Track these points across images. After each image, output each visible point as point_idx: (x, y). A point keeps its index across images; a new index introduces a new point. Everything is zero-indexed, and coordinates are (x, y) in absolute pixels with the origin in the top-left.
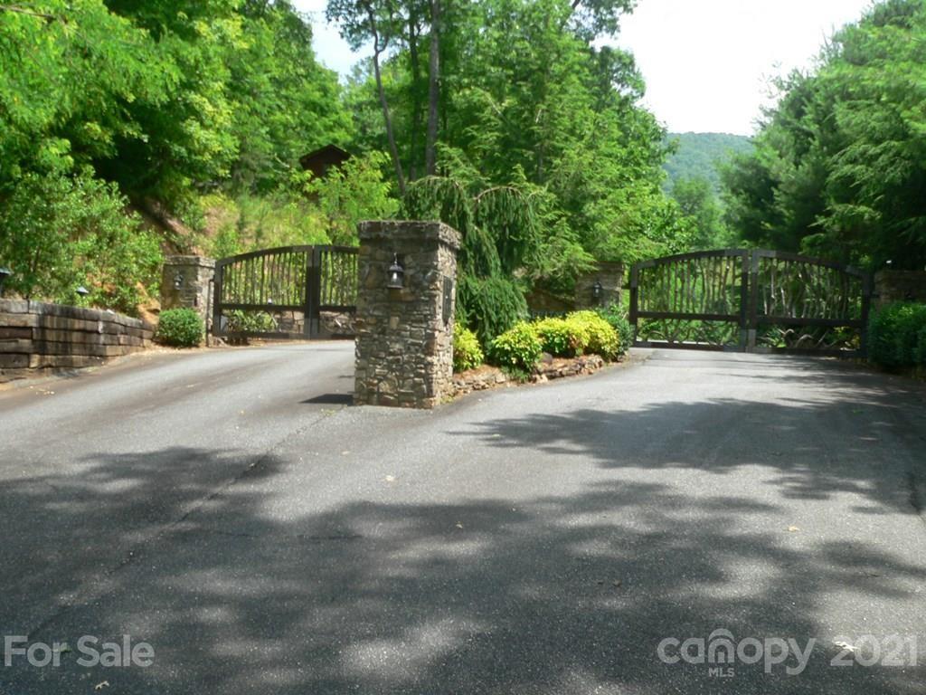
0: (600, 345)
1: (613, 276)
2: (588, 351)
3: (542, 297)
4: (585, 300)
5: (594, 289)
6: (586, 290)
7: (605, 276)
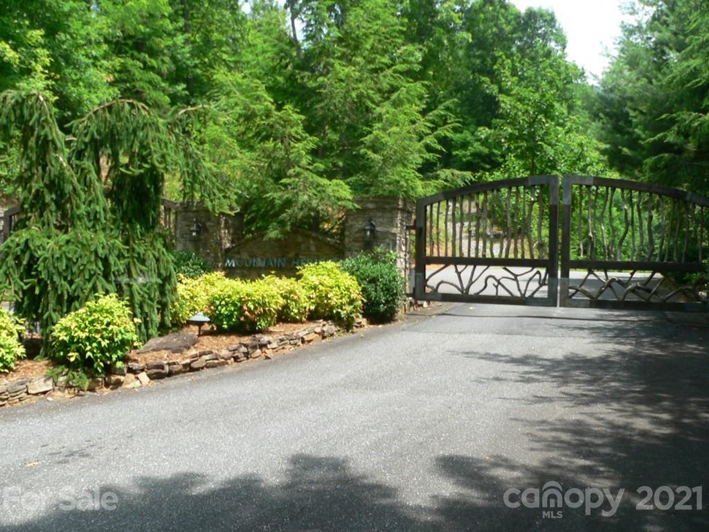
0: (332, 308)
1: (388, 215)
2: (313, 316)
3: (311, 242)
4: (357, 244)
5: (365, 230)
6: (357, 232)
7: (380, 214)
